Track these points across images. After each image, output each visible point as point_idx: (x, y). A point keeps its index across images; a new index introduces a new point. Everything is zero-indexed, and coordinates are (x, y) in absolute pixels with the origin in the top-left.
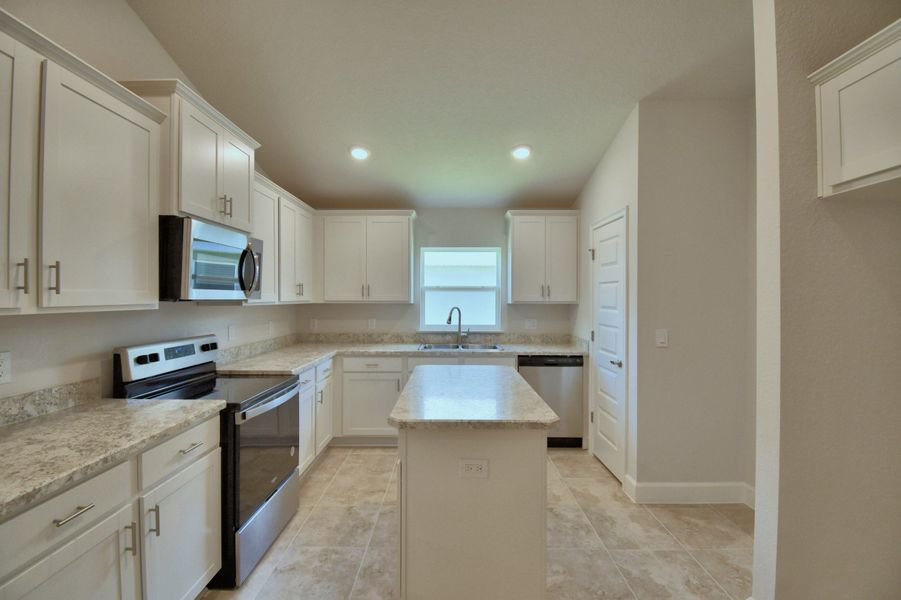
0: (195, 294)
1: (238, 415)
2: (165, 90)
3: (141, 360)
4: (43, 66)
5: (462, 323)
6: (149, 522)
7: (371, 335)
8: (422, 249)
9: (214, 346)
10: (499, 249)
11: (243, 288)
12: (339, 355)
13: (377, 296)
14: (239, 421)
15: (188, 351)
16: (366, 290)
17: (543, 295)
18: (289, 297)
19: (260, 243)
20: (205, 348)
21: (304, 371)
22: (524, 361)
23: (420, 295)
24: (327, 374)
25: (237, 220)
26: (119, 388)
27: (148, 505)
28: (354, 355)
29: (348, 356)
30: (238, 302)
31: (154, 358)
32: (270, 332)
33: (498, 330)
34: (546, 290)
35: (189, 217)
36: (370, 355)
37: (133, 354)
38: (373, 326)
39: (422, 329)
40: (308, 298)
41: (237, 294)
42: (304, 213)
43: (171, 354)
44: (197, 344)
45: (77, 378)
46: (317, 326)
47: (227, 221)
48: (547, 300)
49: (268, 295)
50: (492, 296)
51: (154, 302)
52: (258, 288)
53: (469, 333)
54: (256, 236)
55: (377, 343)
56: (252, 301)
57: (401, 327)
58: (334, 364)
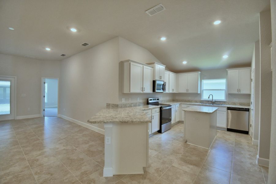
0: (157, 91)
1: (162, 108)
2: (153, 63)
3: (150, 100)
4: (143, 66)
5: (213, 99)
6: (152, 118)
7: (189, 100)
8: (202, 80)
9: (159, 99)
10: (226, 79)
11: (163, 90)
12: (181, 104)
13: (190, 91)
14: (162, 109)
15: (155, 99)
16: (187, 90)
17: (238, 91)
18: (171, 91)
19: (166, 82)
20: (157, 99)
21: (173, 105)
22: (229, 109)
23: (202, 91)
24: (178, 107)
25: (162, 79)
26: (148, 103)
27: (152, 116)
28: (184, 104)
29: (183, 104)
30: (162, 92)
31: (152, 100)
32: (168, 98)
33: (225, 101)
34: (239, 90)
35: (156, 80)
36: (188, 104)
37: (150, 99)
38: (190, 98)
39: (202, 100)
40: (175, 92)
41: (162, 91)
42: (174, 75)
43: (153, 100)
44: (156, 99)
45: (144, 101)
46: (177, 98)
47: (161, 80)
48: (239, 93)
49: (167, 91)
50: (224, 92)
51: (152, 92)
52: (165, 90)
53: (215, 101)
54: (165, 81)
55: (191, 102)
56: (164, 92)
57: (197, 99)
58: (180, 105)
